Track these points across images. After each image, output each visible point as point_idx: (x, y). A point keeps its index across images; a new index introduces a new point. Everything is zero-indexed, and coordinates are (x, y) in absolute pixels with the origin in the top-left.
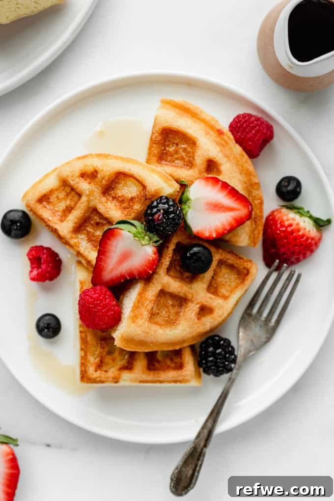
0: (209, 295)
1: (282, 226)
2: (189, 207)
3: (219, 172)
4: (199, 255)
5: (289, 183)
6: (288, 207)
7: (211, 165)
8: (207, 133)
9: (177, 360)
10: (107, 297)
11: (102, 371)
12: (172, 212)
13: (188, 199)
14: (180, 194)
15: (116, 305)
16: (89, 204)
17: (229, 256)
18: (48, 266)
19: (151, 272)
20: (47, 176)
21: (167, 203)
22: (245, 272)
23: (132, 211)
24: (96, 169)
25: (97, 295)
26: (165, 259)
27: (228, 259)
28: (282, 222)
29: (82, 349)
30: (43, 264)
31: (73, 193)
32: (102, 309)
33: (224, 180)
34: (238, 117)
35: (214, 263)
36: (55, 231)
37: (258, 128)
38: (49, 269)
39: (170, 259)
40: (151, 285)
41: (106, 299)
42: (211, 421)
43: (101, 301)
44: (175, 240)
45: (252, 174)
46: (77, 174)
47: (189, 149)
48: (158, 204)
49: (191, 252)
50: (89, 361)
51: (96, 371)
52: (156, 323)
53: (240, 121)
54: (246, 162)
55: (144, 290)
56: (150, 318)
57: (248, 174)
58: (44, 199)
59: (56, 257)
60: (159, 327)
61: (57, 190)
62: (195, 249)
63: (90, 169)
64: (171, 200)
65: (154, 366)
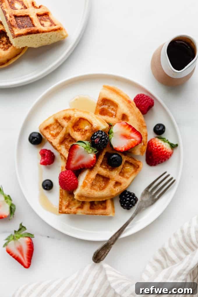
0: (120, 177)
1: (156, 146)
2: (112, 136)
3: (128, 120)
4: (116, 159)
5: (160, 127)
6: (159, 138)
7: (124, 117)
8: (123, 102)
9: (104, 205)
10: (71, 176)
11: (68, 208)
12: (103, 139)
13: (112, 132)
14: (109, 129)
15: (75, 180)
16: (66, 132)
17: (130, 159)
18: (48, 158)
19: (92, 166)
20: (50, 118)
21: (102, 134)
22: (137, 166)
23: (85, 136)
24: (71, 116)
25: (67, 175)
26: (100, 160)
27: (130, 160)
28: (156, 144)
29: (60, 198)
30: (46, 157)
31: (60, 126)
32: (68, 182)
33: (129, 124)
34: (138, 95)
35: (123, 163)
36: (51, 143)
37: (147, 100)
38: (48, 160)
39: (102, 160)
40: (93, 171)
41: (71, 177)
42: (118, 233)
43: (68, 178)
44: (105, 151)
45: (143, 121)
46: (62, 117)
47: (114, 109)
48: (97, 134)
49: (112, 157)
50: (63, 204)
51: (66, 208)
52: (94, 189)
53: (139, 97)
54: (140, 116)
55: (89, 174)
56: (92, 186)
57: (141, 122)
58: (47, 128)
59: (52, 155)
60: (95, 191)
61: (53, 124)
62: (114, 156)
63: (68, 116)
64: (104, 132)
65: (93, 207)
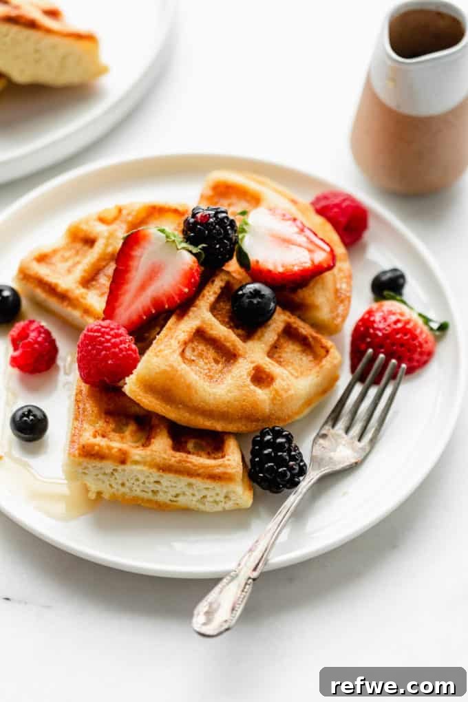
0: (268, 360)
16: (105, 249)
17: (301, 323)
19: (187, 291)
22: (324, 351)
27: (299, 327)
32: (111, 340)
39: (215, 295)
44: (223, 278)
50: (85, 430)
51: (94, 436)
58: (43, 259)
60: (193, 372)
61: (63, 248)
